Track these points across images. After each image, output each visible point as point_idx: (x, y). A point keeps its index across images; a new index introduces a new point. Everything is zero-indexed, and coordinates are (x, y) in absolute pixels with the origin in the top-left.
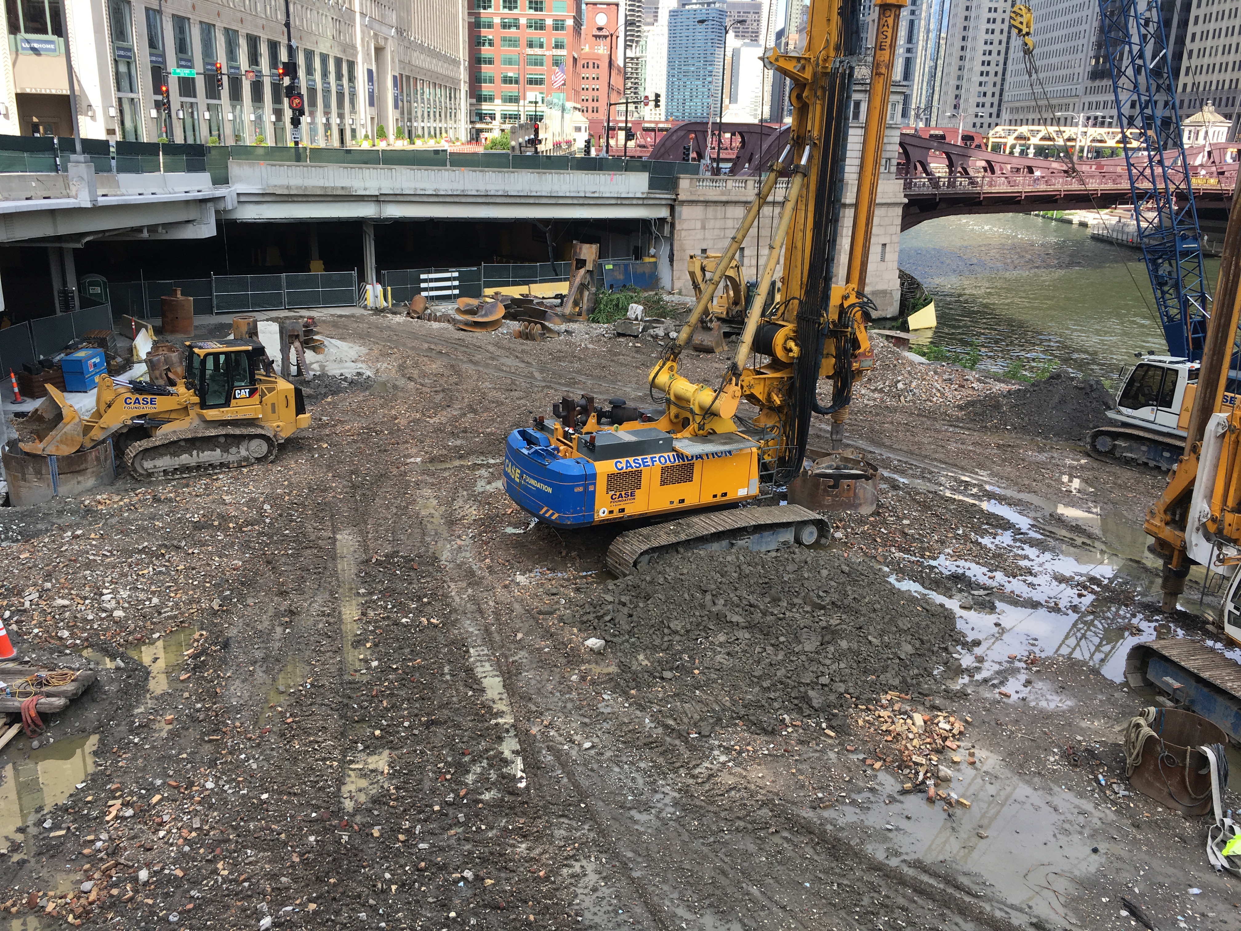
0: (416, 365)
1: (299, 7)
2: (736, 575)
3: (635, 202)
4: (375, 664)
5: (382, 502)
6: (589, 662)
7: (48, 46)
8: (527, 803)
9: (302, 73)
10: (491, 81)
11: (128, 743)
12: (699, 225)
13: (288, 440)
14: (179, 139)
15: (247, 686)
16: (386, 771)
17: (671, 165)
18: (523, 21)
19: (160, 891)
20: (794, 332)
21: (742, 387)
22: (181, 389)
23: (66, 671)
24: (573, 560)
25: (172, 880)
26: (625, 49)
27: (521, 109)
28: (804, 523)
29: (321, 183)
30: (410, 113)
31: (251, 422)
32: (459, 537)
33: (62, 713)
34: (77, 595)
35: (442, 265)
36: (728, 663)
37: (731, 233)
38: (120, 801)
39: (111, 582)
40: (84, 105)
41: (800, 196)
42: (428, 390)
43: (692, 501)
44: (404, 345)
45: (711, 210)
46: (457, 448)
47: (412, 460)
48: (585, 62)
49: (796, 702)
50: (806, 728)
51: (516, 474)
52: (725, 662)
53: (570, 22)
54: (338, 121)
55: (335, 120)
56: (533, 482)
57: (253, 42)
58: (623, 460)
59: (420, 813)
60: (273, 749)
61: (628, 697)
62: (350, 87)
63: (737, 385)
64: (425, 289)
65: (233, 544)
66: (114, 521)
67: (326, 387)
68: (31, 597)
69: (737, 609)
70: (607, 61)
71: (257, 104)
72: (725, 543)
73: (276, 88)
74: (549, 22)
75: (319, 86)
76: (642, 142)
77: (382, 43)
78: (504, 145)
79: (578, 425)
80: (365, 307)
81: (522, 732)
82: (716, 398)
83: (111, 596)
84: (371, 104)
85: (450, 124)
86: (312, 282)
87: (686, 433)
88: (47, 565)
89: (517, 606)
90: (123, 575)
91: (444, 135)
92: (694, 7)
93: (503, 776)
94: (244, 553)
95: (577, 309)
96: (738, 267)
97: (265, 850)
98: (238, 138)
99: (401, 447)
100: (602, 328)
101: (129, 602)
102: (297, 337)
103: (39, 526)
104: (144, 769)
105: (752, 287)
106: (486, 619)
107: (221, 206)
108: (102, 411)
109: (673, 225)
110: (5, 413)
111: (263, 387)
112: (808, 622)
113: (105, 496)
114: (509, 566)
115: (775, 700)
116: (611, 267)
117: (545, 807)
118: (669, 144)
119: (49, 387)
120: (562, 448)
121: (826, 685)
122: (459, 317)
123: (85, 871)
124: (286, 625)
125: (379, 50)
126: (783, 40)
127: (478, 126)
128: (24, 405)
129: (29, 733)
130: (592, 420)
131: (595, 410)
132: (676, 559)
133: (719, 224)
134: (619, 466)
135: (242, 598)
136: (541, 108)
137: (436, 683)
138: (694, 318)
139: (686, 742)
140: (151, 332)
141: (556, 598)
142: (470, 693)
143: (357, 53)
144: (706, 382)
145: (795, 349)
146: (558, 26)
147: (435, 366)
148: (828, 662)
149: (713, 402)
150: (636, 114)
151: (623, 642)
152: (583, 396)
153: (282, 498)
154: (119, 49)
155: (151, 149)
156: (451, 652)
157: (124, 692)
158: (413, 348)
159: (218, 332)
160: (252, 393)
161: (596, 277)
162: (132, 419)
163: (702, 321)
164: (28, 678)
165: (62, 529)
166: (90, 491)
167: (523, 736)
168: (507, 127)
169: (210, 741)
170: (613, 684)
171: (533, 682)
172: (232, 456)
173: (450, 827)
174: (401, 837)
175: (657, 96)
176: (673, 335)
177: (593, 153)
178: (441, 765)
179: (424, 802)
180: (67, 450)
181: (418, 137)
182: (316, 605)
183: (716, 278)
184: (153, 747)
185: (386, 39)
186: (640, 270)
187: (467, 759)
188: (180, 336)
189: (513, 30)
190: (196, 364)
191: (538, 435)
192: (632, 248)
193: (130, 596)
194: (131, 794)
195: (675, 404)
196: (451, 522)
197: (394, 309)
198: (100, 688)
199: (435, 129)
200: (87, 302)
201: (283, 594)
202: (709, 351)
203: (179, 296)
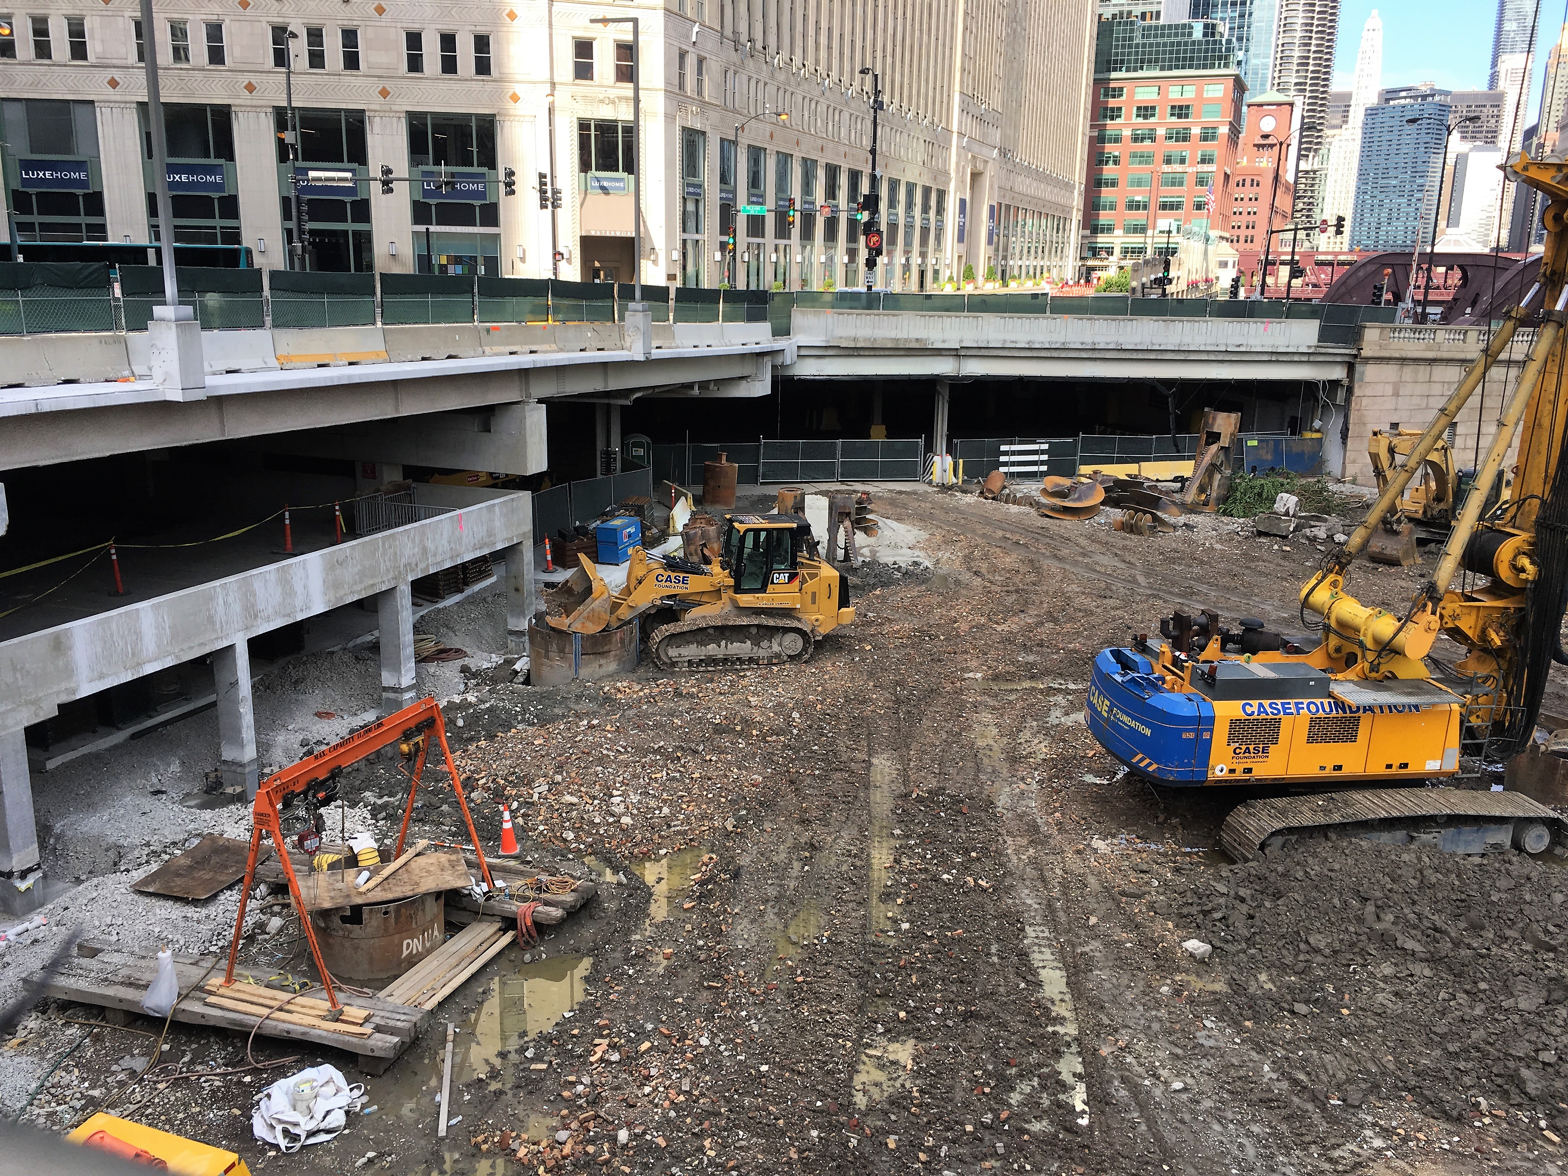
0: (986, 557)
1: (888, 130)
2: (1415, 882)
3: (1296, 358)
4: (905, 926)
5: (930, 724)
6: (1187, 971)
7: (617, 184)
8: (1088, 1147)
9: (883, 206)
10: (1112, 207)
11: (622, 974)
12: (1389, 390)
13: (827, 637)
14: (741, 286)
15: (756, 928)
16: (909, 1067)
17: (1354, 310)
18: (1161, 132)
19: (638, 1159)
20: (1530, 544)
21: (1442, 617)
22: (715, 568)
23: (567, 878)
24: (1173, 829)
25: (653, 1148)
26: (1298, 159)
27: (1149, 241)
28: (1530, 821)
29: (893, 334)
30: (1006, 249)
31: (787, 613)
32: (1023, 779)
33: (558, 926)
34: (586, 793)
35: (1029, 433)
36: (1395, 1007)
37: (1441, 403)
38: (606, 1041)
39: (623, 783)
40: (648, 248)
41: (1551, 353)
42: (998, 589)
43: (1353, 767)
44: (974, 531)
45: (1408, 371)
46: (1029, 666)
47: (971, 675)
48: (1240, 179)
49: (1499, 1081)
50: (1513, 1122)
51: (1103, 706)
52: (1390, 1005)
53: (1224, 130)
54: (919, 261)
55: (916, 260)
56: (1126, 719)
57: (832, 172)
58: (1255, 703)
59: (948, 1129)
60: (778, 1011)
61: (1240, 1029)
62: (937, 221)
63: (1434, 613)
64: (1005, 464)
65: (754, 755)
66: (631, 713)
67: (875, 577)
68: (540, 789)
69: (1413, 932)
70: (1271, 176)
71: (830, 244)
72: (1401, 834)
73: (853, 224)
74: (1196, 131)
75: (901, 222)
76: (1313, 279)
77: (980, 167)
78: (1120, 286)
79: (1194, 650)
80: (930, 483)
81: (1088, 1050)
82: (1400, 630)
83: (620, 798)
84: (961, 239)
85: (1055, 261)
86: (871, 450)
87: (1351, 674)
88: (560, 755)
89: (1092, 880)
90: (635, 776)
91: (1046, 275)
92: (1403, 102)
93: (1059, 1105)
94: (766, 767)
95: (1203, 497)
96: (1445, 449)
97: (759, 1136)
98: (804, 282)
99: (959, 658)
100: (1236, 524)
101: (638, 809)
102: (848, 514)
103: (556, 710)
104: (636, 1008)
105: (1466, 479)
106: (1050, 891)
107: (779, 361)
108: (632, 588)
109: (1350, 390)
110: (536, 582)
111: (805, 572)
112: (1527, 967)
113: (625, 684)
114: (1086, 826)
115: (1466, 1072)
116: (1255, 443)
117: (1113, 1159)
118: (1352, 282)
119: (582, 557)
120: (1168, 678)
121: (1549, 1065)
122: (1044, 500)
123: (562, 1117)
124: (806, 861)
125: (976, 176)
126: (1535, 141)
127: (1090, 263)
128: (555, 574)
129: (522, 944)
130: (1214, 646)
131: (1219, 631)
132: (1324, 848)
133: (1421, 389)
134: (1249, 710)
135: (759, 821)
136: (1175, 238)
137: (979, 964)
138: (1373, 517)
139: (1323, 1107)
140: (691, 501)
141: (1146, 877)
142: (1023, 985)
143: (950, 180)
144: (1385, 605)
145: (1531, 568)
146: (1208, 135)
147: (1010, 560)
148: (1556, 1031)
149: (1396, 635)
150: (1307, 244)
151: (1238, 952)
152: (1203, 612)
153: (813, 705)
154: (689, 185)
155: (711, 296)
156: (1001, 927)
157: (623, 913)
158: (984, 536)
159: (762, 505)
160: (792, 578)
161: (1232, 456)
162: (662, 598)
163: (1384, 521)
164: (528, 881)
165: (579, 716)
166: (610, 676)
167: (1089, 1056)
168: (1128, 263)
169: (710, 988)
170: (1219, 1007)
171: (1107, 985)
172: (762, 652)
173: (985, 1157)
174: (922, 1156)
175: (1341, 219)
176: (1340, 537)
177: (1242, 295)
178: (979, 1073)
179: (953, 1116)
180: (593, 629)
181: (1014, 278)
182: (841, 842)
183: (1412, 463)
184: (647, 984)
185: (986, 162)
186: (1296, 449)
187: (1014, 1071)
188: (719, 507)
189: (1147, 143)
190: (735, 541)
191: (1137, 658)
192: (1287, 420)
193: (640, 802)
194: (620, 1034)
195: (1337, 633)
196: (1014, 759)
197: (965, 487)
198: (600, 904)
199: (1035, 268)
200: (629, 465)
201: (804, 822)
202: (1393, 562)
203: (724, 461)
